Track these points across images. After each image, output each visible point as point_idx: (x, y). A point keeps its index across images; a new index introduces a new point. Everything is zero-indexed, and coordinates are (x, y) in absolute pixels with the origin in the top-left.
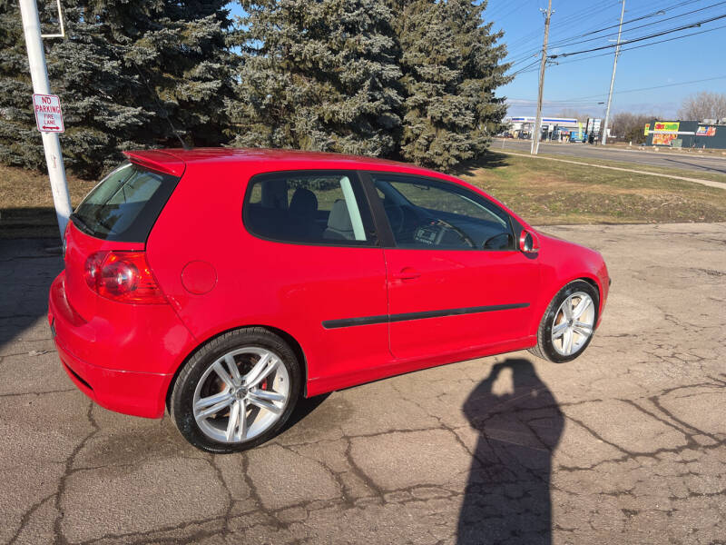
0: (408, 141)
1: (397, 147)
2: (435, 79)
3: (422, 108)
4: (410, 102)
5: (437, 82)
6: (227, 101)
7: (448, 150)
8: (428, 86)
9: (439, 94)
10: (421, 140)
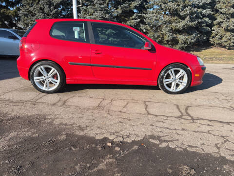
0: (213, 37)
1: (208, 39)
2: (227, 13)
3: (219, 24)
4: (215, 22)
5: (227, 14)
6: (141, 25)
7: (230, 40)
8: (223, 16)
9: (228, 18)
10: (218, 36)
